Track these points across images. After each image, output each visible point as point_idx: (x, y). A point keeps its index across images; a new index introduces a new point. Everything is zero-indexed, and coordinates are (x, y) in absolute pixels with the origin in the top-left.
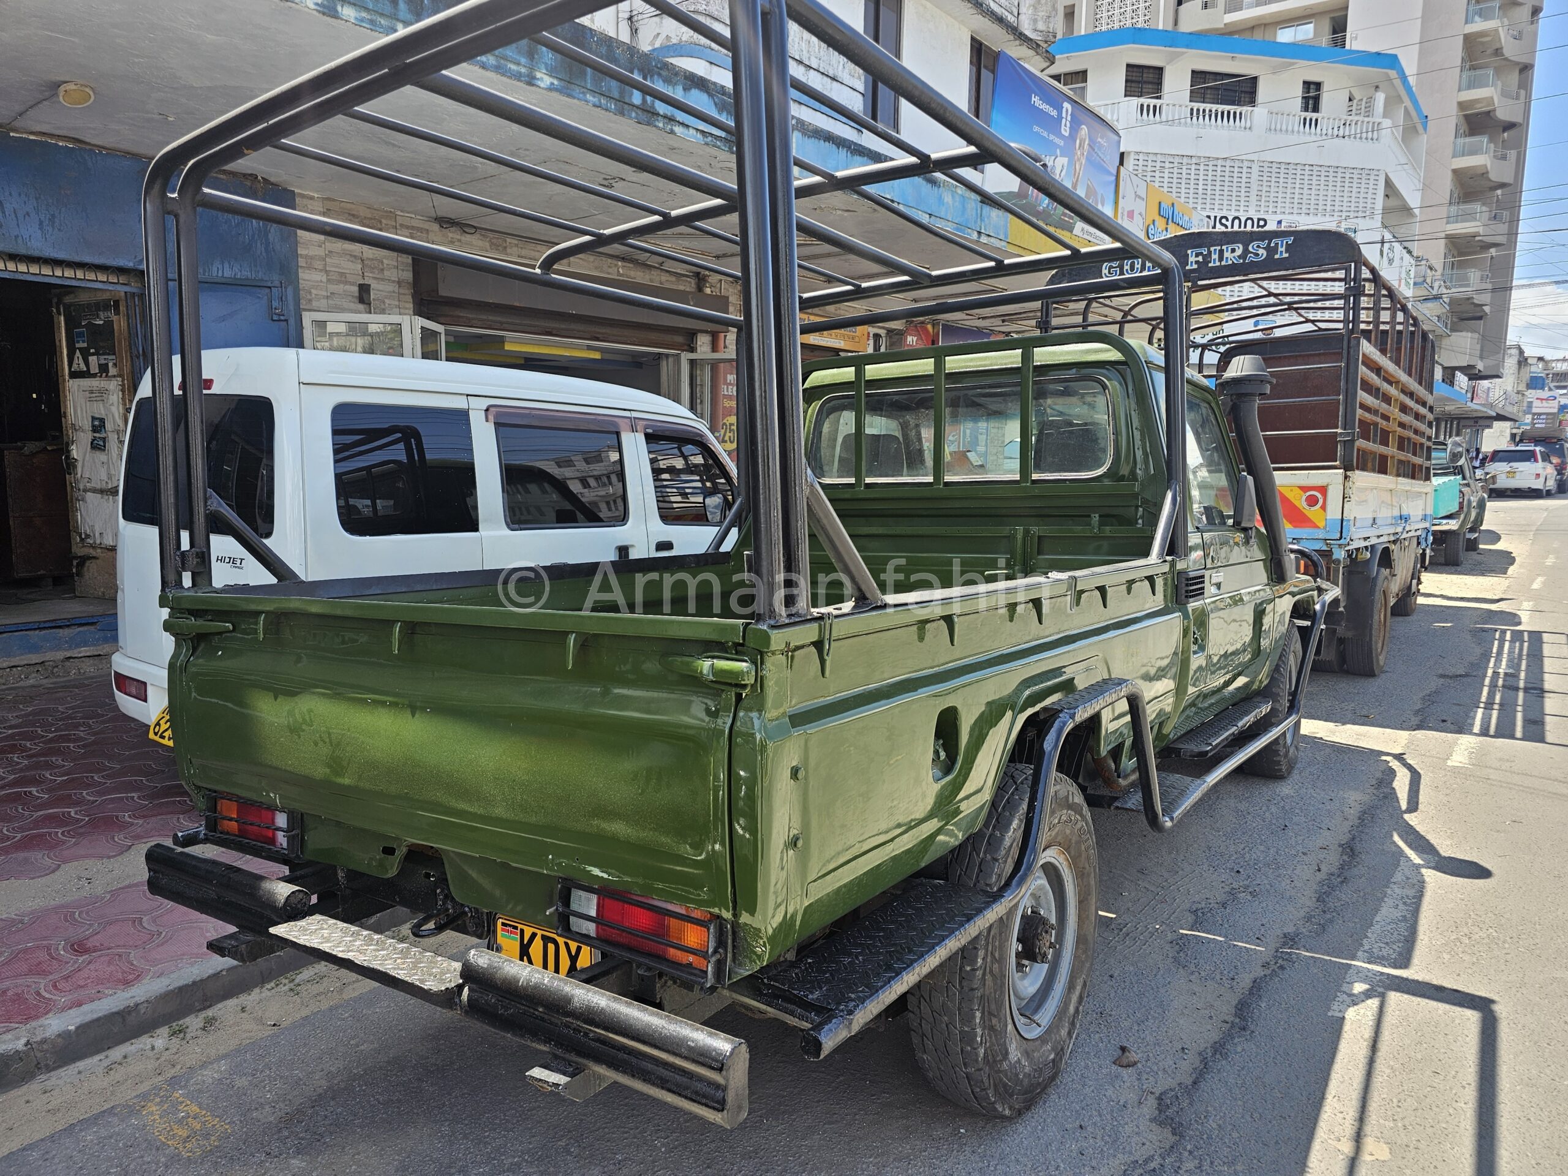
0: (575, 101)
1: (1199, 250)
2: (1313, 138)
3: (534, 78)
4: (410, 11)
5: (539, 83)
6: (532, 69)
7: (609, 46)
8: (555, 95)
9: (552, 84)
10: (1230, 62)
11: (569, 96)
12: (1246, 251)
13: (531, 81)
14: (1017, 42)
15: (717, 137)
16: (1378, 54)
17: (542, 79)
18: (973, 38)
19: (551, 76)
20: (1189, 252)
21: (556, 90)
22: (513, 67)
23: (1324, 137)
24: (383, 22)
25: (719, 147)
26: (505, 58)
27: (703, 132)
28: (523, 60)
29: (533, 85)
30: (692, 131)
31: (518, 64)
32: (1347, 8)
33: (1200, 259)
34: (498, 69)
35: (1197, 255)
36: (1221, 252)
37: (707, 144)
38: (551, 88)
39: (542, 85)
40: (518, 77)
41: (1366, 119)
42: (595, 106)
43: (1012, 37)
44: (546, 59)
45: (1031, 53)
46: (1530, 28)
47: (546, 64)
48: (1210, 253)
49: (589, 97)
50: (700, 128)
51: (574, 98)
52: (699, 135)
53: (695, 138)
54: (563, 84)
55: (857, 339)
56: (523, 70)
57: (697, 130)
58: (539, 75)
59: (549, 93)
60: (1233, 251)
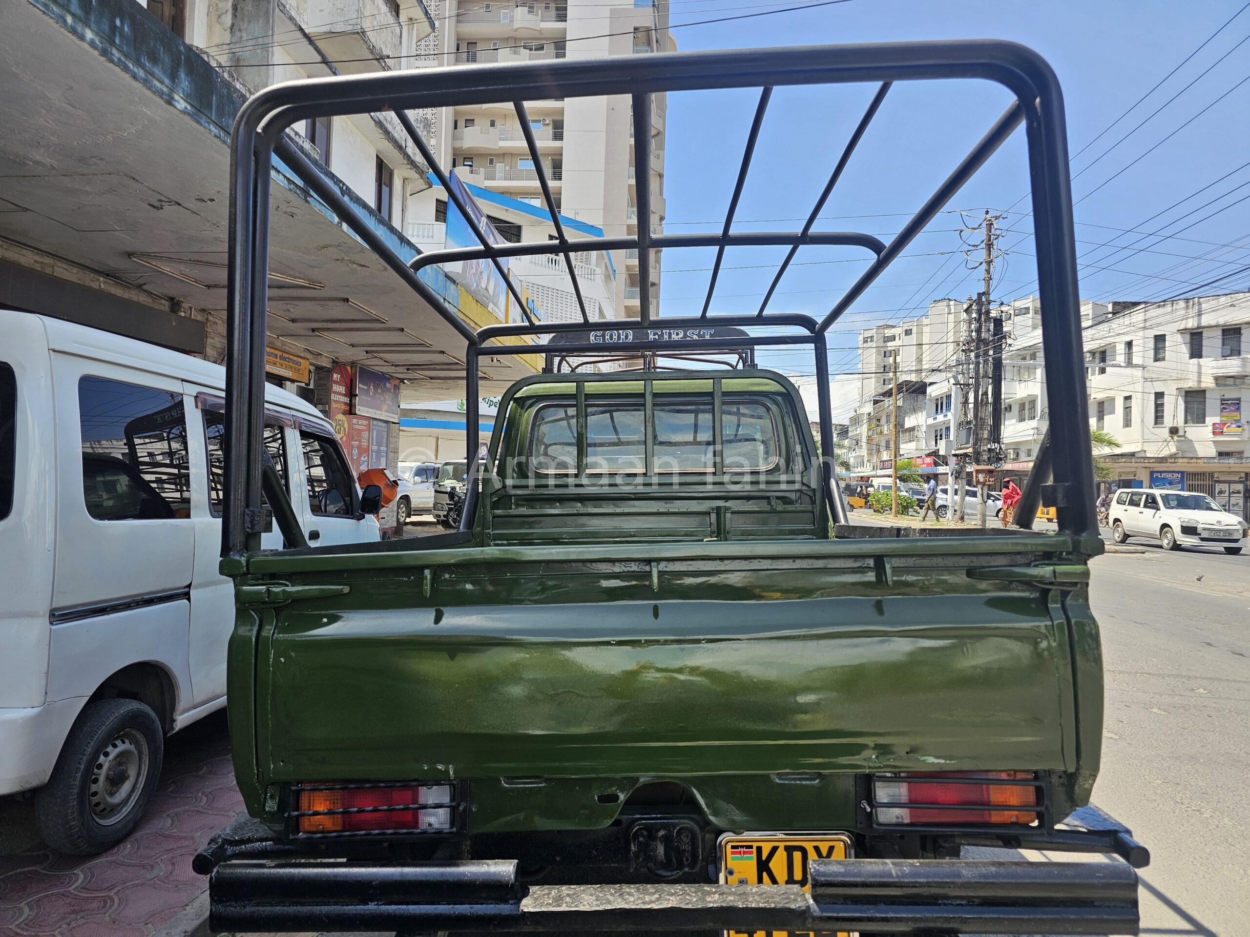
0: (202, 128)
1: (656, 331)
2: (557, 273)
3: (173, 99)
4: (81, 7)
5: (176, 104)
6: (172, 90)
7: (228, 89)
8: (186, 118)
9: (186, 108)
10: (504, 213)
11: (198, 122)
12: (685, 336)
13: (170, 102)
14: (409, 166)
15: (297, 186)
16: (592, 226)
17: (178, 102)
18: (377, 156)
19: (186, 101)
20: (649, 331)
21: (189, 114)
22: (158, 84)
23: (564, 273)
24: (55, 9)
25: (298, 195)
26: (153, 75)
27: (288, 179)
28: (167, 81)
29: (171, 105)
30: (281, 177)
31: (162, 83)
32: (560, 194)
33: (656, 337)
34: (146, 82)
35: (654, 335)
36: (670, 334)
37: (290, 190)
38: (184, 112)
39: (178, 107)
40: (160, 94)
41: (587, 266)
42: (215, 136)
43: (406, 162)
44: (183, 85)
45: (417, 176)
46: (659, 228)
47: (183, 89)
48: (662, 333)
49: (212, 127)
50: (288, 175)
51: (201, 125)
52: (286, 182)
53: (283, 183)
54: (193, 110)
55: (301, 372)
56: (165, 89)
57: (285, 176)
58: (176, 97)
59: (182, 116)
60: (677, 334)
